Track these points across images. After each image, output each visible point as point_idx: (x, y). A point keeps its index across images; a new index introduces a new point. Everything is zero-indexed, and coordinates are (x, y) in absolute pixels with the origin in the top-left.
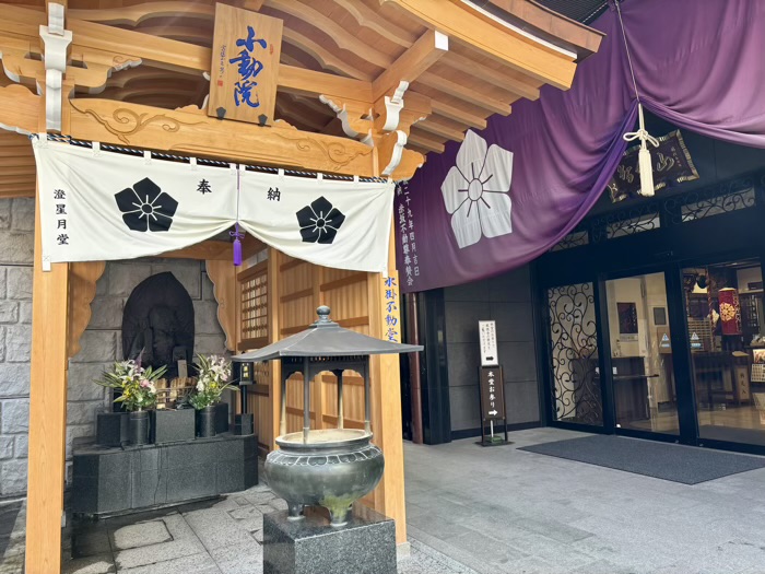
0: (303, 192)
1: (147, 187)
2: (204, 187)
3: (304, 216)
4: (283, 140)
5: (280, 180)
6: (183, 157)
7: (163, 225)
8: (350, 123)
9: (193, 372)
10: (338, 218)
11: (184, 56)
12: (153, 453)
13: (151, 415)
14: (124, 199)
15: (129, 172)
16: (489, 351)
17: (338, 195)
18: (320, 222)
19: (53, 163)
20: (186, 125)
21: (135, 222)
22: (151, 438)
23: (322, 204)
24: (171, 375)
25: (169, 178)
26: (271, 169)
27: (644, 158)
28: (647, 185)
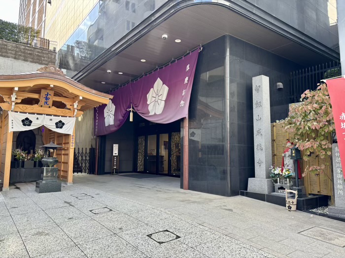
0: (57, 119)
1: (27, 119)
2: (37, 119)
3: (57, 124)
4: (54, 110)
5: (52, 117)
6: (34, 114)
7: (29, 125)
8: (68, 106)
9: (34, 153)
10: (63, 124)
11: (36, 96)
12: (23, 170)
13: (23, 162)
14: (23, 121)
15: (24, 116)
17: (63, 120)
18: (60, 125)
19: (11, 115)
20: (35, 108)
21: (24, 125)
22: (23, 166)
23: (60, 122)
24: (29, 153)
25: (31, 117)
26: (51, 115)
27: (131, 114)
28: (131, 119)
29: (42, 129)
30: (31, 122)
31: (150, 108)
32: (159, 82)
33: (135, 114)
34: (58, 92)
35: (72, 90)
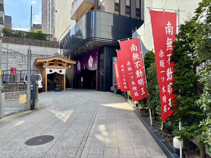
0: (60, 70)
1: (51, 70)
2: (54, 70)
3: (60, 71)
4: (58, 67)
5: (58, 69)
6: (52, 68)
7: (51, 72)
8: (63, 65)
9: (53, 81)
10: (62, 71)
11: (53, 63)
12: (50, 86)
13: (50, 83)
14: (50, 71)
15: (50, 69)
16: (82, 80)
17: (62, 70)
18: (61, 71)
19: (46, 69)
20: (53, 66)
21: (50, 72)
22: (50, 85)
23: (61, 70)
24: (52, 81)
25: (52, 69)
26: (58, 68)
27: (84, 67)
28: (84, 69)
29: (55, 73)
30: (52, 71)
31: (89, 65)
32: (91, 57)
33: (86, 68)
34: (59, 61)
35: (63, 60)
